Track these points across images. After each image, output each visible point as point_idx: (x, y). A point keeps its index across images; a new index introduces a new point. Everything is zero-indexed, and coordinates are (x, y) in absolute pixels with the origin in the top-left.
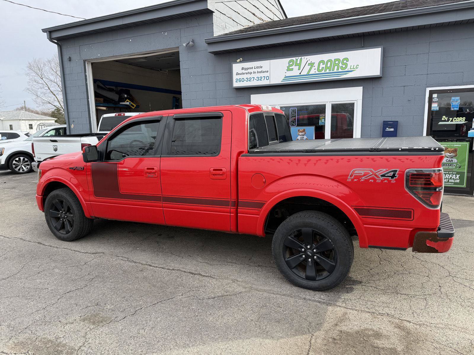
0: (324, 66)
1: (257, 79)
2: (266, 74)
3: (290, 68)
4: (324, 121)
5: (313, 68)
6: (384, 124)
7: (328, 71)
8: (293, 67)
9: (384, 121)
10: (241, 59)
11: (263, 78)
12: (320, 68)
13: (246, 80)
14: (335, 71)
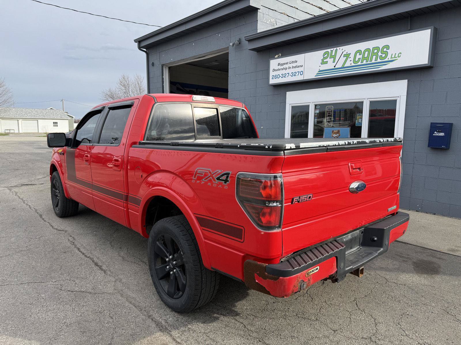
0: (361, 56)
1: (291, 75)
2: (300, 69)
3: (325, 61)
4: (361, 122)
5: (349, 59)
6: (431, 127)
7: (365, 62)
8: (328, 59)
9: (431, 123)
10: (280, 54)
11: (297, 73)
12: (357, 60)
13: (282, 76)
14: (373, 61)
